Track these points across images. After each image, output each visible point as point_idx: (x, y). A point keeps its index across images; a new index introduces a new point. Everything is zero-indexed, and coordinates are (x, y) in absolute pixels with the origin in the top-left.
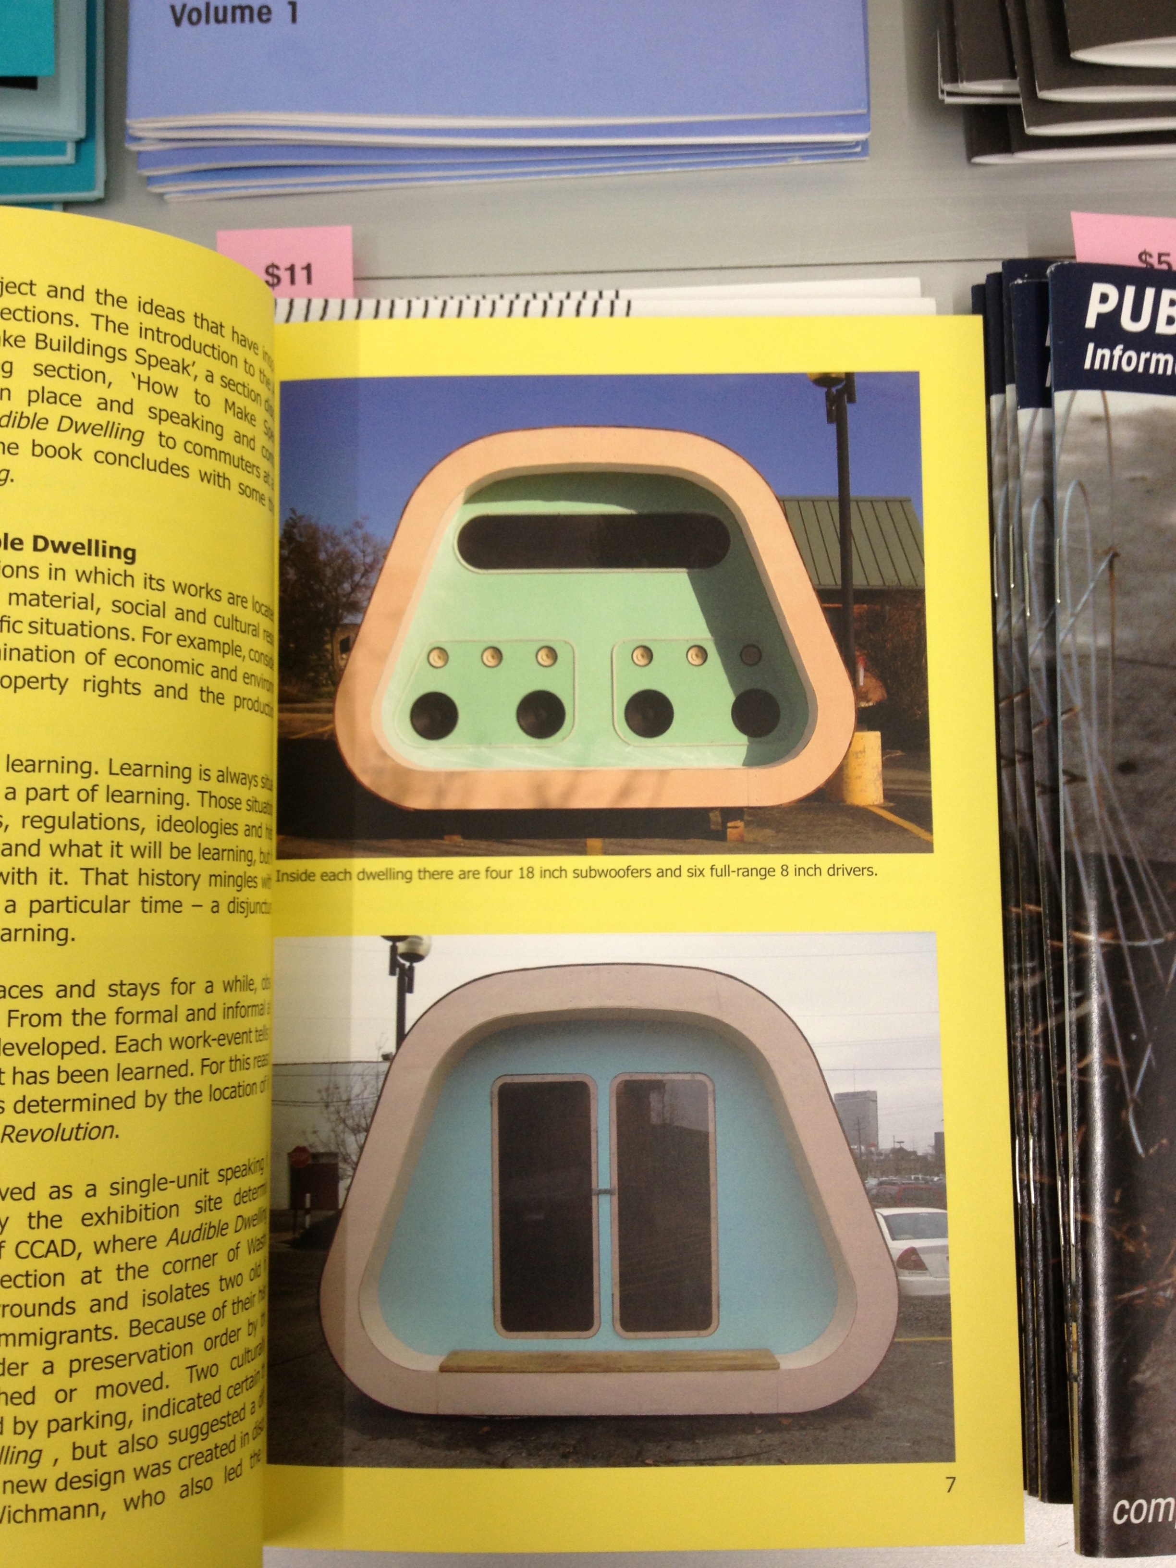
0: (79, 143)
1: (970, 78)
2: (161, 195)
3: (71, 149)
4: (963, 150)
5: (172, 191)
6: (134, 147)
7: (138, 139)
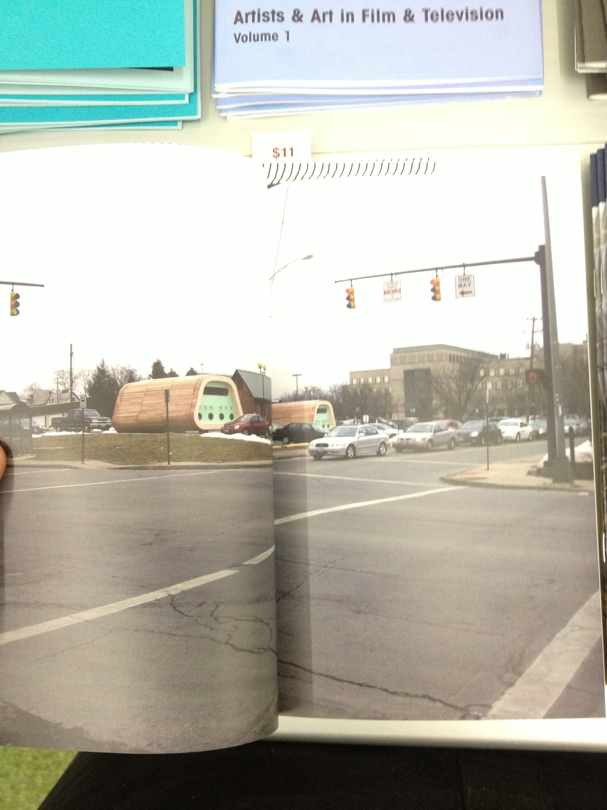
0: (190, 95)
1: (591, 61)
2: (225, 118)
3: (187, 97)
4: (585, 93)
5: (230, 115)
6: (215, 96)
7: (218, 93)
